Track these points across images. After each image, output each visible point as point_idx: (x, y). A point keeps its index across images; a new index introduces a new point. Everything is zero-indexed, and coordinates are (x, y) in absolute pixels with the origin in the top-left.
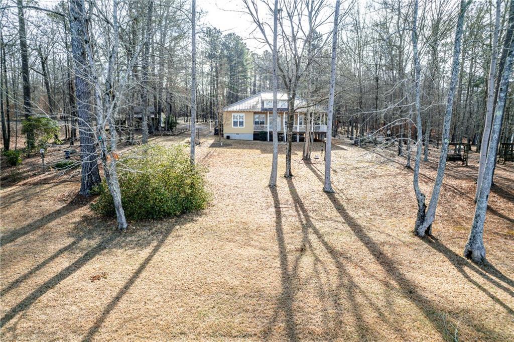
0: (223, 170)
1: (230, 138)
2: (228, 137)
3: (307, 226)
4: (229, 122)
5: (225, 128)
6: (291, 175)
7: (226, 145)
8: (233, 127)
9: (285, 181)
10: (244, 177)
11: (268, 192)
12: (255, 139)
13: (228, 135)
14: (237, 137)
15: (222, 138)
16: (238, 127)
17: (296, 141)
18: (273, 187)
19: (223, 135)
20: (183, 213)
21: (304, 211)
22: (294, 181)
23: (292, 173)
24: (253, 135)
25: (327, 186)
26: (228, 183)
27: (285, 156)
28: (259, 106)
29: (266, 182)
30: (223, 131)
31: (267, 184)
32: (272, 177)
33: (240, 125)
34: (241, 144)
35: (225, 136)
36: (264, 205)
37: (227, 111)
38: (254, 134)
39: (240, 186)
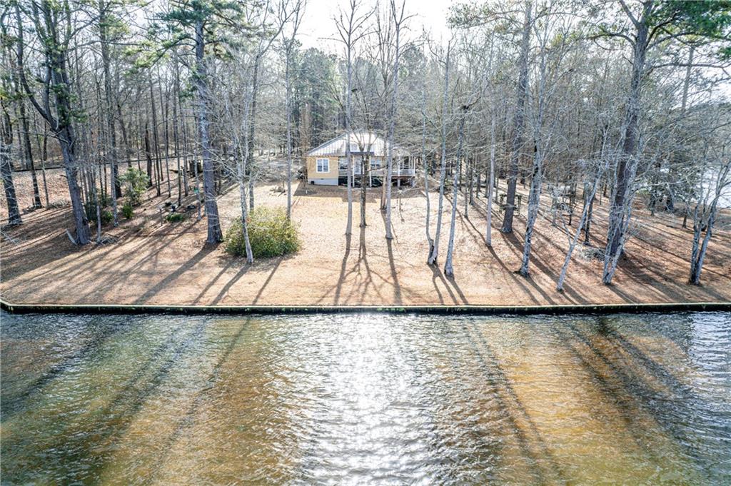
0: (309, 220)
1: (315, 184)
2: (313, 183)
3: (363, 258)
4: (313, 167)
5: (309, 174)
6: (365, 225)
7: (311, 193)
8: (317, 171)
9: (359, 229)
10: (327, 227)
11: (344, 239)
12: (340, 184)
13: (313, 180)
14: (322, 183)
15: (306, 183)
16: (323, 171)
18: (348, 235)
20: (285, 253)
21: (365, 250)
22: (366, 229)
23: (367, 223)
24: (337, 180)
25: (389, 234)
26: (314, 232)
27: (359, 204)
28: (344, 150)
29: (344, 231)
30: (307, 177)
31: (345, 233)
32: (348, 227)
33: (324, 169)
34: (326, 190)
35: (309, 181)
36: (340, 248)
37: (311, 156)
38: (339, 179)
39: (323, 234)
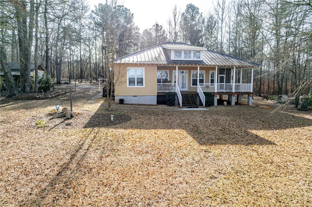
1: (124, 102)
4: (123, 79)
5: (116, 88)
7: (120, 120)
8: (128, 86)
12: (159, 103)
13: (122, 98)
14: (134, 101)
15: (112, 102)
16: (136, 86)
17: (213, 105)
19: (114, 96)
24: (156, 98)
28: (164, 58)
30: (113, 92)
33: (138, 83)
35: (117, 99)
37: (120, 64)
38: (158, 97)
